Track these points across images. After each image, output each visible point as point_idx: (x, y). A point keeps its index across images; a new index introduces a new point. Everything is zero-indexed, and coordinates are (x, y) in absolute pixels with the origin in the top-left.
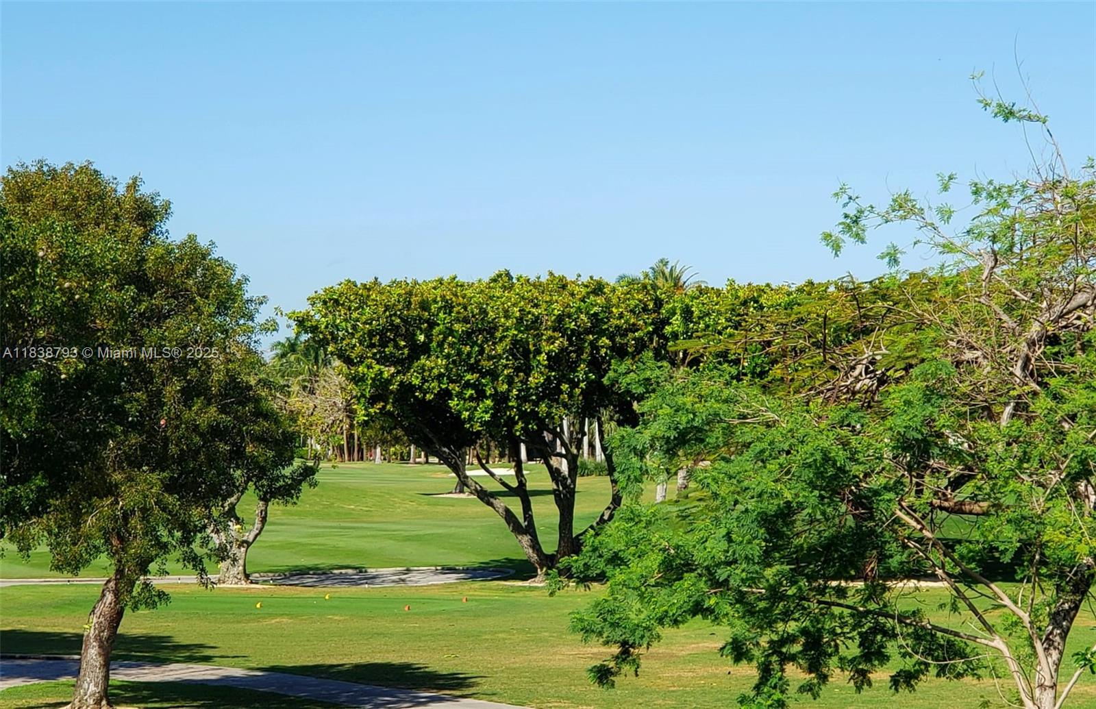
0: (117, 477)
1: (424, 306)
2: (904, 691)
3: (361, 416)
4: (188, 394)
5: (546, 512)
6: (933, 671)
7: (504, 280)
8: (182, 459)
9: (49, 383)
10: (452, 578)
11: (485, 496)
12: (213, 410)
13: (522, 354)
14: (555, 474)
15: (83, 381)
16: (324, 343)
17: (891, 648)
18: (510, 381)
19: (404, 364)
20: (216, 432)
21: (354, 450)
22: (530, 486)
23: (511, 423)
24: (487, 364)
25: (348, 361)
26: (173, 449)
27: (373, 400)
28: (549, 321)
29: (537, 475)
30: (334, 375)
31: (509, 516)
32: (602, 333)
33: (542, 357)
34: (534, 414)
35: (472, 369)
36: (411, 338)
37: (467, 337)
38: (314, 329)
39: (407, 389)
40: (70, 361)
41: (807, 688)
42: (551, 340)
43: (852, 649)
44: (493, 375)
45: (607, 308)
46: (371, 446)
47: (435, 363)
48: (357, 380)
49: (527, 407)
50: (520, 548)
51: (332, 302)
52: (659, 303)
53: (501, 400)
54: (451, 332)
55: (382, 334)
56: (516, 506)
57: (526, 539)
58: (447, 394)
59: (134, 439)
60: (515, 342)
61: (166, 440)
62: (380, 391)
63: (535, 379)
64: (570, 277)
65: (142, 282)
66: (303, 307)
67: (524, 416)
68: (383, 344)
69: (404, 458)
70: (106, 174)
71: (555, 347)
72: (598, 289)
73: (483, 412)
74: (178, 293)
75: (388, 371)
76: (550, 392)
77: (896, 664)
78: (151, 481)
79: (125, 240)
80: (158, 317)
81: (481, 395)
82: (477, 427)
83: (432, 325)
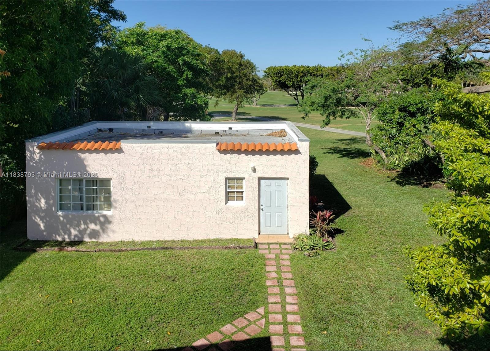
0: (237, 91)
1: (283, 69)
2: (348, 119)
3: (273, 84)
4: (247, 80)
5: (300, 98)
6: (352, 116)
7: (295, 66)
8: (246, 89)
9: (227, 78)
10: (286, 106)
11: (291, 95)
12: (250, 82)
13: (297, 76)
14: (301, 92)
15: (231, 78)
16: (268, 74)
17: (346, 114)
18: (295, 79)
19: (280, 77)
20: (251, 85)
21: (273, 89)
22: (298, 94)
23: (295, 85)
24: (291, 77)
25: (272, 77)
26: (245, 87)
27: (275, 82)
28: (301, 71)
29: (299, 93)
30: (270, 79)
31: (294, 98)
32: (309, 73)
33: (300, 76)
34: (298, 84)
35: (289, 78)
36: (281, 74)
37: (289, 74)
38: (267, 73)
39: (280, 81)
40: (229, 75)
41: (333, 119)
42: (301, 74)
43: (340, 114)
44: (292, 79)
45: (309, 70)
46: (276, 89)
47: (284, 77)
48: (273, 79)
49: (297, 83)
50: (296, 102)
51: (269, 69)
52: (317, 69)
53: (293, 82)
54: (286, 73)
55: (276, 73)
56: (296, 97)
57: (297, 101)
58: (286, 81)
59: (240, 86)
60: (296, 74)
61: (244, 86)
62: (276, 81)
63: (299, 79)
64: (304, 66)
65: (241, 65)
66: (265, 70)
67: (297, 84)
68: (277, 74)
69: (281, 91)
70: (236, 51)
71: (302, 75)
72: (308, 67)
73: (291, 84)
74: (246, 66)
75: (277, 78)
76: (301, 81)
77: (347, 116)
78: (242, 91)
79: (239, 59)
80: (243, 69)
81: (291, 82)
82: (290, 86)
83: (284, 72)
